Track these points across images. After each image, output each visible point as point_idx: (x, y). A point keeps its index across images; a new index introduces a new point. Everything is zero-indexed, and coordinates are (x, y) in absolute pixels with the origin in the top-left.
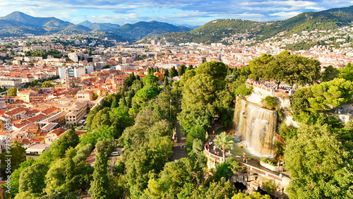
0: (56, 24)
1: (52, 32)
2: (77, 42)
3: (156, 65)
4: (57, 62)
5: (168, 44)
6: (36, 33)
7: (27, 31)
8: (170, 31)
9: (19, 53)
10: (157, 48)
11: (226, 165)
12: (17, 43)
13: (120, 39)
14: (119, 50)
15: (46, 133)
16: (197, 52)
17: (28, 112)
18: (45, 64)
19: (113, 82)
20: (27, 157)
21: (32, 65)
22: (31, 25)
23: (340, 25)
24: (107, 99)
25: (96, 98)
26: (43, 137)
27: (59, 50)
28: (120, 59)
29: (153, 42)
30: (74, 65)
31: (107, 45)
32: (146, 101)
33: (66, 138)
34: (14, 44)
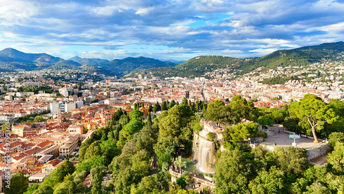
0: (47, 60)
1: (43, 67)
2: (67, 77)
3: (142, 99)
4: (48, 97)
5: (154, 78)
6: (28, 69)
7: (18, 66)
8: (157, 66)
9: (12, 89)
10: (144, 82)
11: (181, 178)
12: (9, 79)
13: (109, 73)
14: (108, 84)
15: (43, 164)
16: (181, 86)
17: (24, 145)
18: (36, 100)
19: (101, 116)
20: (30, 184)
21: (24, 100)
22: (22, 61)
23: (311, 62)
24: (96, 132)
25: (87, 132)
26: (39, 168)
27: (50, 85)
28: (109, 94)
29: (140, 76)
30: (65, 99)
31: (96, 79)
32: (131, 134)
33: (63, 167)
34: (6, 80)
